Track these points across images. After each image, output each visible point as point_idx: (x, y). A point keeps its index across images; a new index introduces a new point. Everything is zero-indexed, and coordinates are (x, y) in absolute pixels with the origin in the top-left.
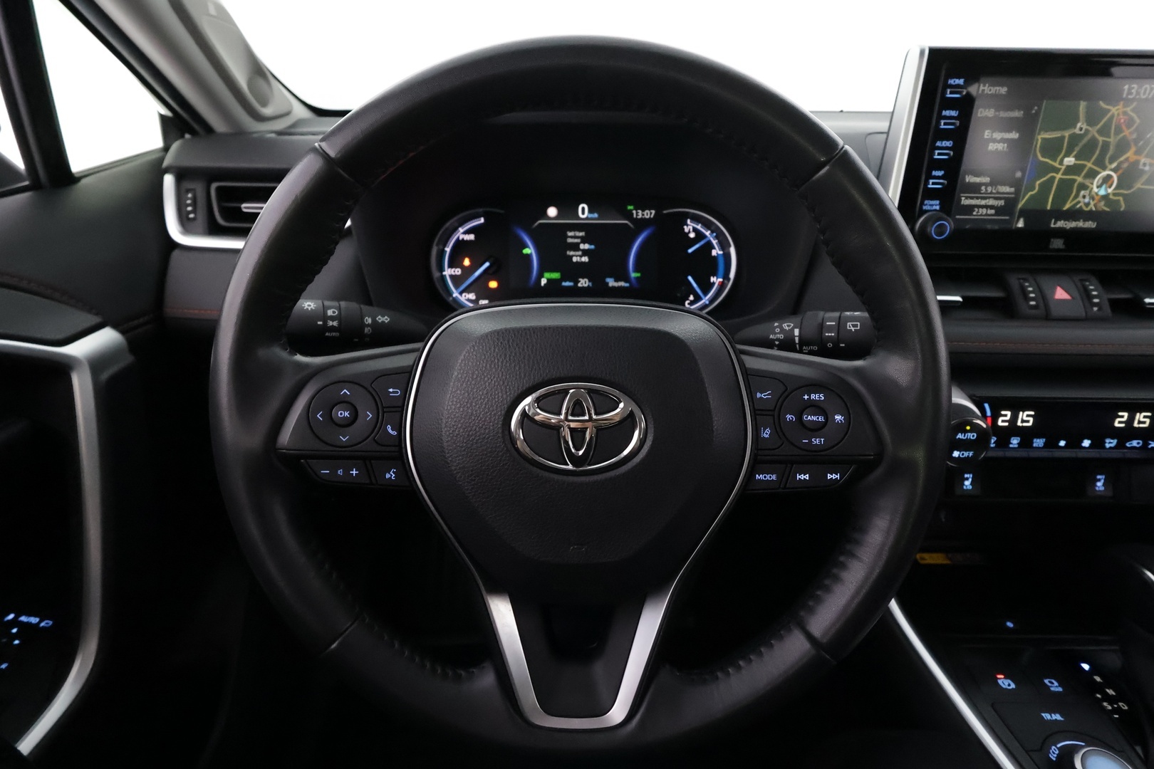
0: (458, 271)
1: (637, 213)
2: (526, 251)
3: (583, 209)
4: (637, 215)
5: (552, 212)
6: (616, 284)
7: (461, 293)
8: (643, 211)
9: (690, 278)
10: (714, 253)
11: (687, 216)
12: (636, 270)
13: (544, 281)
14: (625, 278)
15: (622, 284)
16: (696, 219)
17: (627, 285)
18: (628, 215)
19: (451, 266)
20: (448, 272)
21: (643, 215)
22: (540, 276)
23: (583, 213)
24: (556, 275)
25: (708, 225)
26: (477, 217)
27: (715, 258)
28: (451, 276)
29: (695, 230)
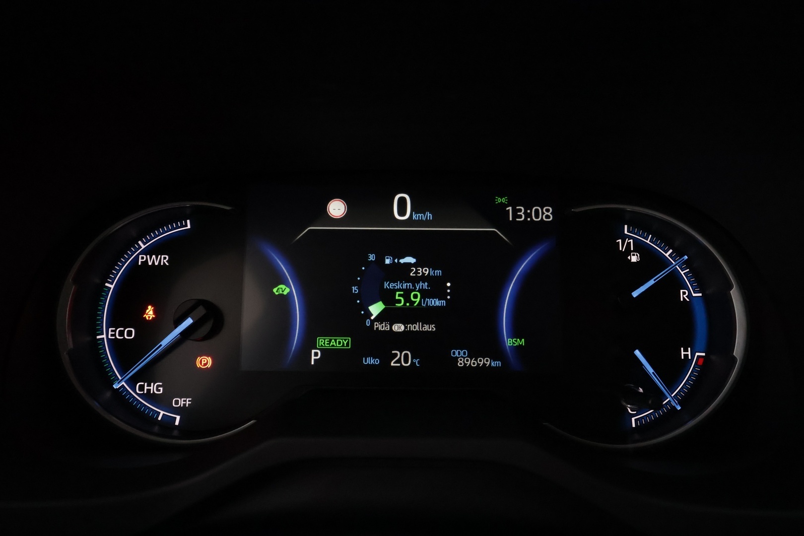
0: (130, 333)
1: (515, 212)
2: (282, 290)
3: (402, 202)
4: (515, 215)
5: (337, 208)
6: (472, 363)
7: (132, 382)
8: (528, 207)
9: (637, 353)
10: (683, 295)
11: (621, 218)
12: (515, 334)
13: (315, 356)
14: (495, 349)
15: (485, 361)
16: (641, 224)
17: (498, 363)
18: (497, 216)
19: (114, 322)
20: (106, 335)
21: (528, 215)
22: (309, 343)
23: (402, 212)
24: (341, 343)
25: (666, 236)
26: (178, 217)
27: (687, 306)
28: (113, 343)
29: (640, 247)
